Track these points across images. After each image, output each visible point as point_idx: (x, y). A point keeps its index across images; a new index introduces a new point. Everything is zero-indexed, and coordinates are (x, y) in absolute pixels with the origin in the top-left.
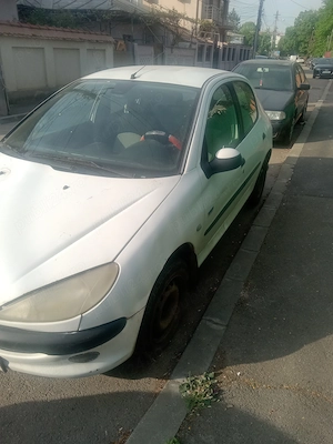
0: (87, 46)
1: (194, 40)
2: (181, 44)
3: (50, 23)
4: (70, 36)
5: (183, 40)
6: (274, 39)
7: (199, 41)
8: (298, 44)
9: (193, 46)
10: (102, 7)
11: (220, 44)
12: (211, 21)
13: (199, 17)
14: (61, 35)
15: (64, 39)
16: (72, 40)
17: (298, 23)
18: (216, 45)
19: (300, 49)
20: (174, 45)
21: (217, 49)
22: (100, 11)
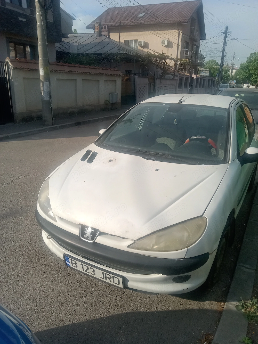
0: (104, 78)
1: (176, 74)
2: (167, 76)
3: (81, 63)
4: (93, 71)
5: (169, 74)
6: (232, 72)
7: (180, 74)
8: (250, 75)
9: (176, 78)
10: (112, 51)
11: (194, 76)
12: (187, 60)
13: (179, 57)
14: (87, 70)
15: (90, 74)
16: (95, 74)
17: (249, 61)
18: (191, 76)
19: (252, 79)
20: (162, 77)
21: (192, 80)
22: (111, 54)
